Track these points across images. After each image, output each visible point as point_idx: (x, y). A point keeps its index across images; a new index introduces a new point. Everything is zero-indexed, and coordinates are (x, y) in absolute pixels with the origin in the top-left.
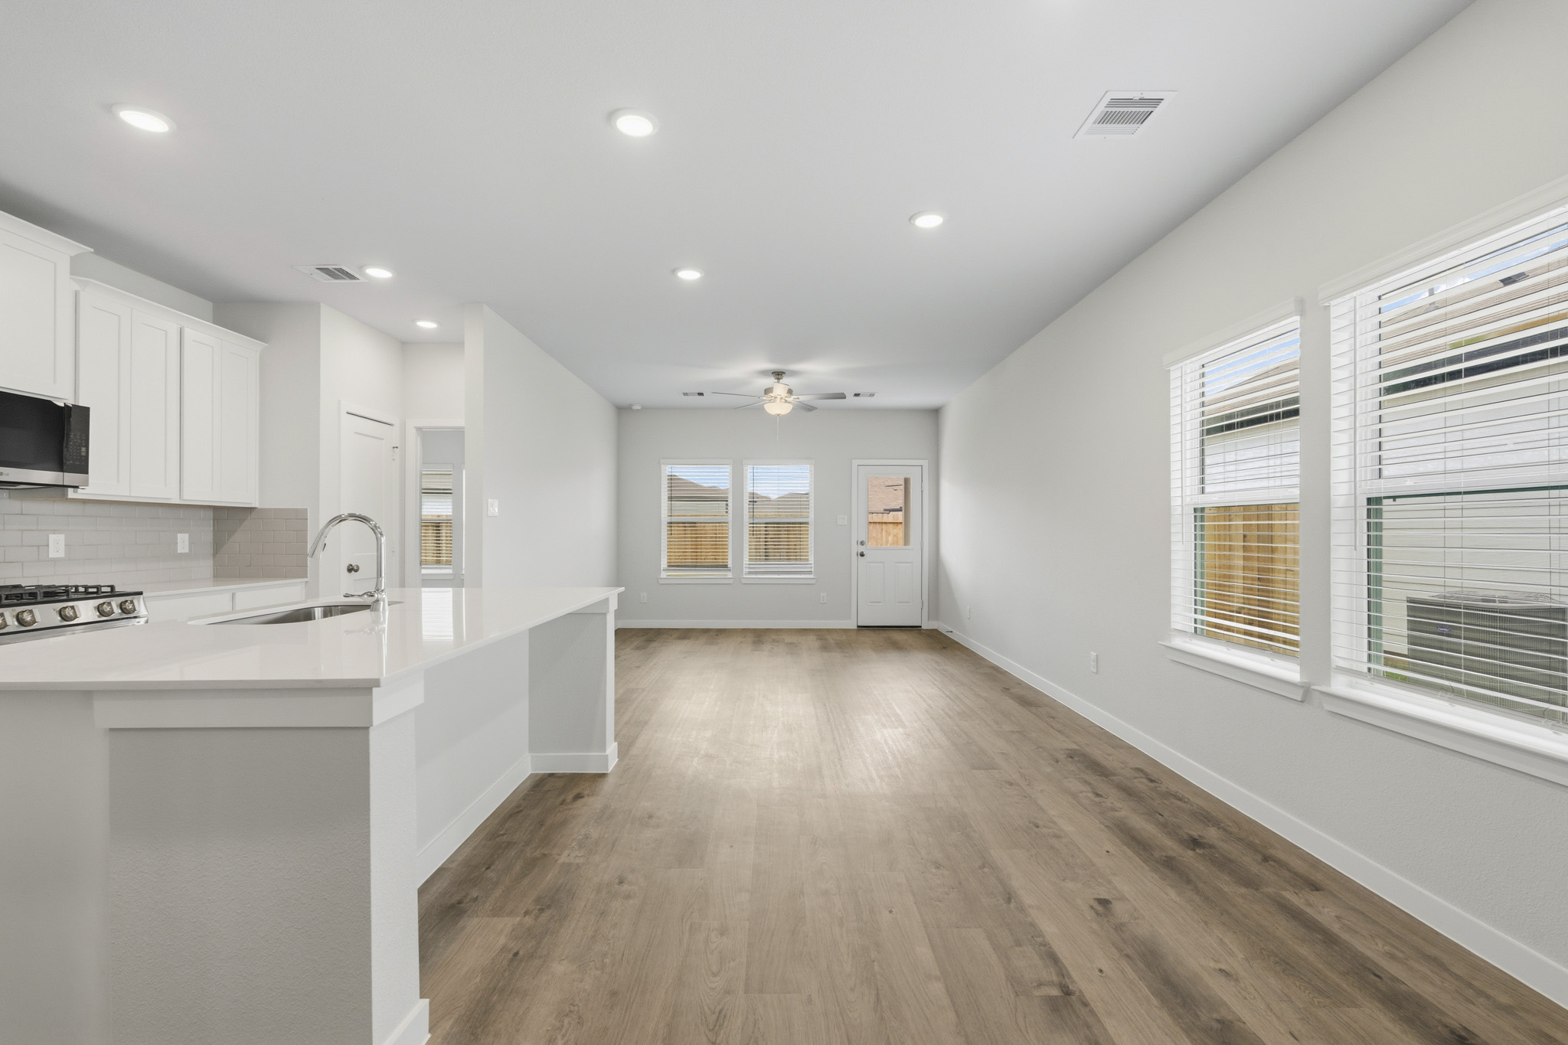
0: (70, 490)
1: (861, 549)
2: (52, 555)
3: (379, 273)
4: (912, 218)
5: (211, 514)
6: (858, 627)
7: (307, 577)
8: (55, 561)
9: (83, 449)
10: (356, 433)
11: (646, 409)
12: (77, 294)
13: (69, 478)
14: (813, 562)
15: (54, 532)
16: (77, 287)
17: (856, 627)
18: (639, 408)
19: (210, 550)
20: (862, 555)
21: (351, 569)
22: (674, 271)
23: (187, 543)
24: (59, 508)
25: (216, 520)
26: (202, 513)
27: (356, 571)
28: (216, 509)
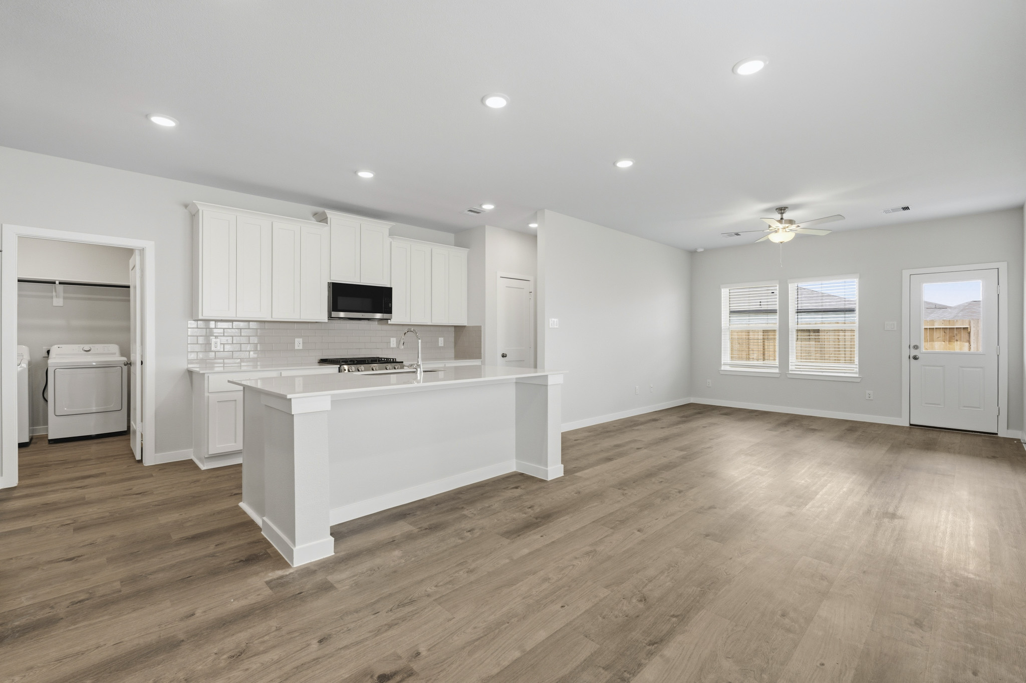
0: (389, 320)
1: (914, 352)
2: (392, 346)
3: (488, 207)
4: (733, 70)
5: (453, 329)
6: (911, 425)
7: (481, 359)
8: (393, 348)
9: (390, 304)
10: (506, 287)
11: (707, 251)
12: (391, 242)
13: (386, 316)
14: (857, 363)
15: (393, 337)
16: (391, 240)
17: (908, 425)
18: (702, 250)
19: (453, 345)
20: (915, 358)
21: (504, 356)
22: (614, 164)
23: (443, 342)
24: (385, 327)
25: (455, 331)
26: (450, 328)
27: (506, 356)
28: (455, 327)
